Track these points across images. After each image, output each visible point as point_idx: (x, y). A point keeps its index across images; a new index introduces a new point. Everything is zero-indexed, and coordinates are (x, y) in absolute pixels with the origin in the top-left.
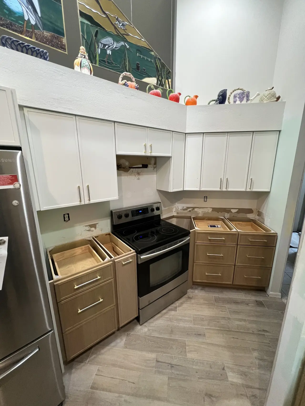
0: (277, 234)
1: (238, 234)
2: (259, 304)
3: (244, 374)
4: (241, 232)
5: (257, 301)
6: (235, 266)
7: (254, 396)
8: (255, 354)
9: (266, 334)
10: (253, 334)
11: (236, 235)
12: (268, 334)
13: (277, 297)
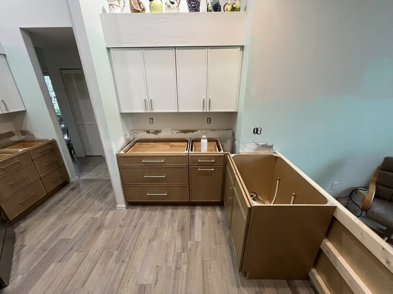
0: (54, 139)
1: (29, 152)
2: (73, 189)
3: (100, 210)
4: (29, 149)
5: (70, 190)
6: (41, 179)
7: (110, 208)
8: (96, 201)
9: (90, 194)
10: (87, 198)
11: (27, 153)
12: (91, 193)
13: (77, 179)
